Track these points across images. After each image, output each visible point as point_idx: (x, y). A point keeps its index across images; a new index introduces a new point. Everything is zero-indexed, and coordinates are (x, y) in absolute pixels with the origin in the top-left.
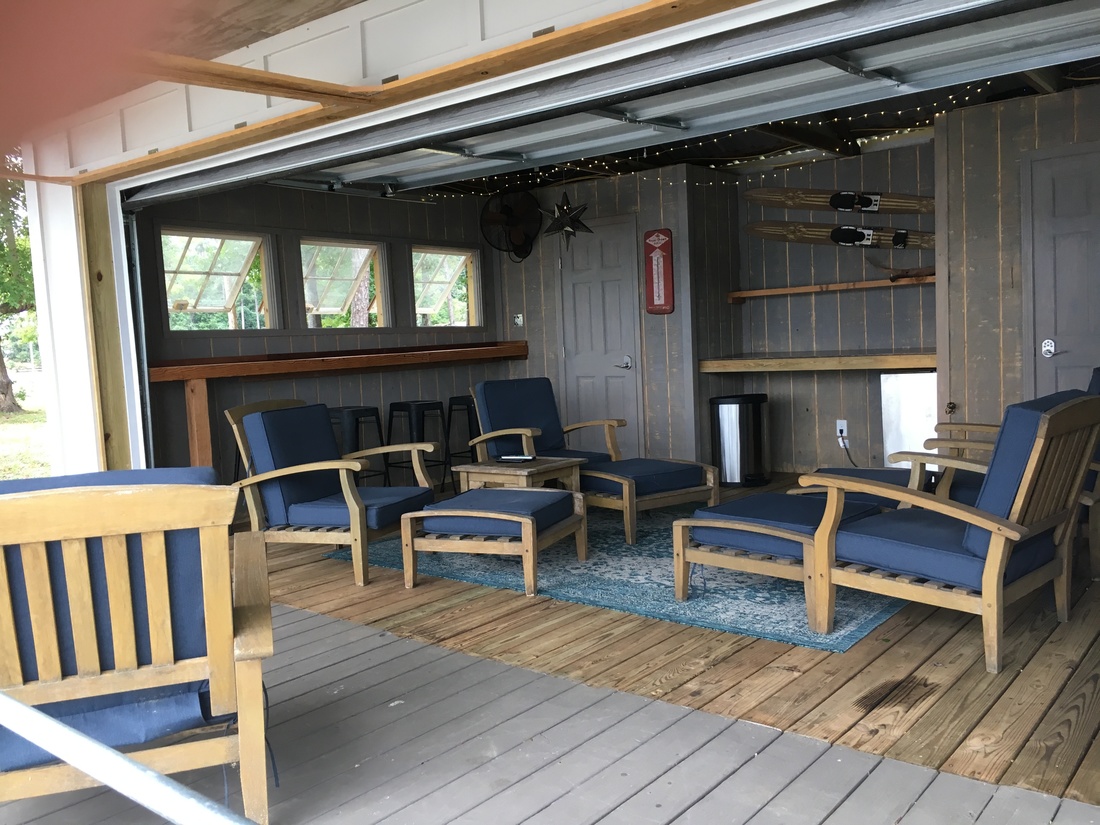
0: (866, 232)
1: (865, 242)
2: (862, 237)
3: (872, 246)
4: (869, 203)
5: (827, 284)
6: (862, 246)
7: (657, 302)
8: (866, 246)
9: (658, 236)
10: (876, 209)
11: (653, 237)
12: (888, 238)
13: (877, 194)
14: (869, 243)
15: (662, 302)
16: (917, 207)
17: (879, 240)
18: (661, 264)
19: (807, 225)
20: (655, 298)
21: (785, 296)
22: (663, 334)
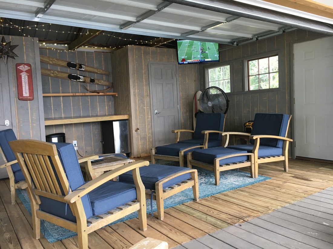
0: (81, 77)
1: (80, 80)
2: (80, 78)
3: (83, 82)
4: (81, 67)
5: (75, 93)
6: (79, 81)
7: (25, 95)
8: (81, 82)
9: (24, 66)
10: (84, 70)
11: (22, 66)
12: (88, 80)
13: (84, 65)
14: (82, 81)
15: (28, 95)
16: (97, 71)
17: (85, 80)
18: (27, 78)
19: (58, 72)
20: (24, 93)
21: (50, 97)
22: (28, 109)
